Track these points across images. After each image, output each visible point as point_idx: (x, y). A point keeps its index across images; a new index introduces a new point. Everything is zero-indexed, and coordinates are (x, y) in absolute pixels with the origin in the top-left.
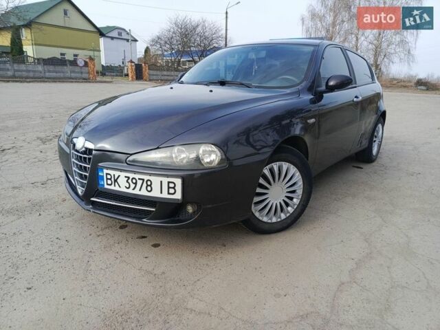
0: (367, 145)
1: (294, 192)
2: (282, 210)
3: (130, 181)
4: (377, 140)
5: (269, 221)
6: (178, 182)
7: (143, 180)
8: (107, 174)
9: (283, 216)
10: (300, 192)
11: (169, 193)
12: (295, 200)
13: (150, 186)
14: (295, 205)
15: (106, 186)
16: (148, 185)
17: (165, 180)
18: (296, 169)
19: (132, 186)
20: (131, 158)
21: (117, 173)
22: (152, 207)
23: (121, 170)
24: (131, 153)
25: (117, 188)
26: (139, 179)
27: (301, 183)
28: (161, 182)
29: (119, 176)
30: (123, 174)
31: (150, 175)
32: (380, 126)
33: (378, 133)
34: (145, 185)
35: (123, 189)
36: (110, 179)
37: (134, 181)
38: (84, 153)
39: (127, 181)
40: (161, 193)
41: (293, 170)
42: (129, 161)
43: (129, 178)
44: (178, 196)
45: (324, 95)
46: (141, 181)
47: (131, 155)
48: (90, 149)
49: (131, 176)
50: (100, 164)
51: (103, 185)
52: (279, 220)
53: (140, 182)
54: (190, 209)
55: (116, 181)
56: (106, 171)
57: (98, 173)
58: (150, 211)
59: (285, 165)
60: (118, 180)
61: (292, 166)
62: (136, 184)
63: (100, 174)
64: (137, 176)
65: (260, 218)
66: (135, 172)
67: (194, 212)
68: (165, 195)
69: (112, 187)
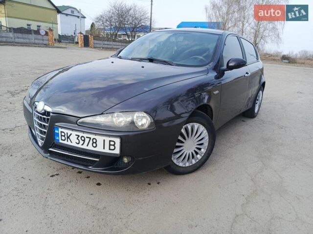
0: (251, 106)
1: (202, 144)
2: (193, 157)
4: (258, 102)
5: (184, 166)
6: (118, 141)
8: (61, 132)
9: (194, 162)
10: (206, 144)
11: (110, 149)
12: (202, 150)
13: (96, 143)
14: (202, 153)
15: (61, 141)
16: (93, 143)
17: (107, 139)
18: (204, 128)
20: (81, 120)
21: (69, 132)
22: (97, 158)
23: (73, 130)
24: (80, 116)
26: (87, 137)
27: (207, 138)
28: (104, 140)
29: (71, 134)
30: (74, 133)
31: (96, 134)
32: (261, 92)
33: (259, 97)
34: (91, 142)
35: (74, 144)
36: (64, 136)
37: (83, 139)
38: (44, 114)
39: (77, 139)
40: (104, 148)
41: (202, 128)
42: (80, 123)
43: (79, 136)
44: (117, 151)
45: (225, 72)
46: (89, 139)
47: (81, 118)
48: (48, 112)
50: (56, 124)
51: (59, 140)
52: (191, 164)
54: (126, 160)
55: (68, 138)
56: (60, 130)
57: (54, 131)
58: (95, 161)
59: (196, 125)
60: (70, 137)
61: (201, 126)
62: (84, 141)
63: (56, 131)
64: (85, 135)
65: (177, 164)
66: (84, 132)
67: (128, 163)
68: (107, 150)
69: (65, 142)
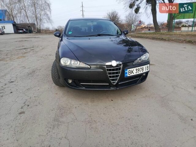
3: (137, 70)
7: (141, 68)
13: (143, 69)
15: (128, 75)
19: (138, 71)
21: (132, 69)
23: (134, 68)
25: (133, 74)
35: (135, 74)
36: (130, 72)
43: (137, 69)
48: (119, 64)
49: (137, 68)
53: (140, 69)
55: (132, 72)
56: (128, 70)
62: (139, 70)
63: (126, 72)
64: (139, 68)
69: (131, 75)
